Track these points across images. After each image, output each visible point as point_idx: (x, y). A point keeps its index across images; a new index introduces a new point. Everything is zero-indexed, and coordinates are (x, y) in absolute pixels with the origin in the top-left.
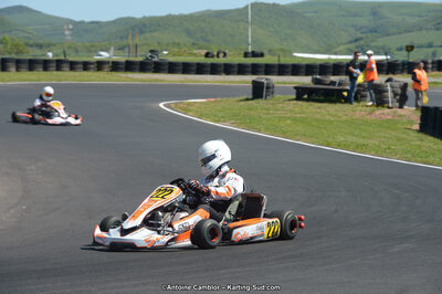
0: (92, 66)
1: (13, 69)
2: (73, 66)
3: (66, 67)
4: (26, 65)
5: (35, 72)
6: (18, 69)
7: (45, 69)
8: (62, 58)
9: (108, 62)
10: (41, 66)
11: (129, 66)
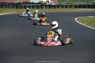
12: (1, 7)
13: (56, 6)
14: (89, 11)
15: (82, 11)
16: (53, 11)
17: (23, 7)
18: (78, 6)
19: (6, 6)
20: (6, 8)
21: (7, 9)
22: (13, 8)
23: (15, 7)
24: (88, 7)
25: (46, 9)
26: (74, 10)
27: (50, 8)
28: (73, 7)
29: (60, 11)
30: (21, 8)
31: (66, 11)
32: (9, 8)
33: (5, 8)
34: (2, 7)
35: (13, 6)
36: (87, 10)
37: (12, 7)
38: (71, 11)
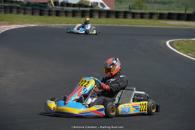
0: (146, 16)
1: (97, 16)
2: (134, 15)
3: (129, 16)
4: (105, 14)
5: (109, 19)
6: (100, 17)
7: (117, 17)
8: (128, 10)
9: (157, 13)
10: (115, 15)
11: (170, 16)
12: (9, 11)
13: (121, 14)
14: (188, 26)
15: (174, 26)
16: (115, 24)
17: (53, 13)
18: (165, 16)
19: (18, 10)
20: (18, 12)
21: (21, 15)
22: (33, 14)
23: (38, 12)
24: (187, 18)
25: (99, 17)
26: (158, 24)
27: (108, 17)
28: (155, 17)
29: (130, 24)
30: (49, 15)
31: (143, 25)
32: (25, 13)
33: (17, 14)
34: (11, 12)
35: (33, 9)
36: (186, 26)
37: (31, 12)
38: (153, 25)
